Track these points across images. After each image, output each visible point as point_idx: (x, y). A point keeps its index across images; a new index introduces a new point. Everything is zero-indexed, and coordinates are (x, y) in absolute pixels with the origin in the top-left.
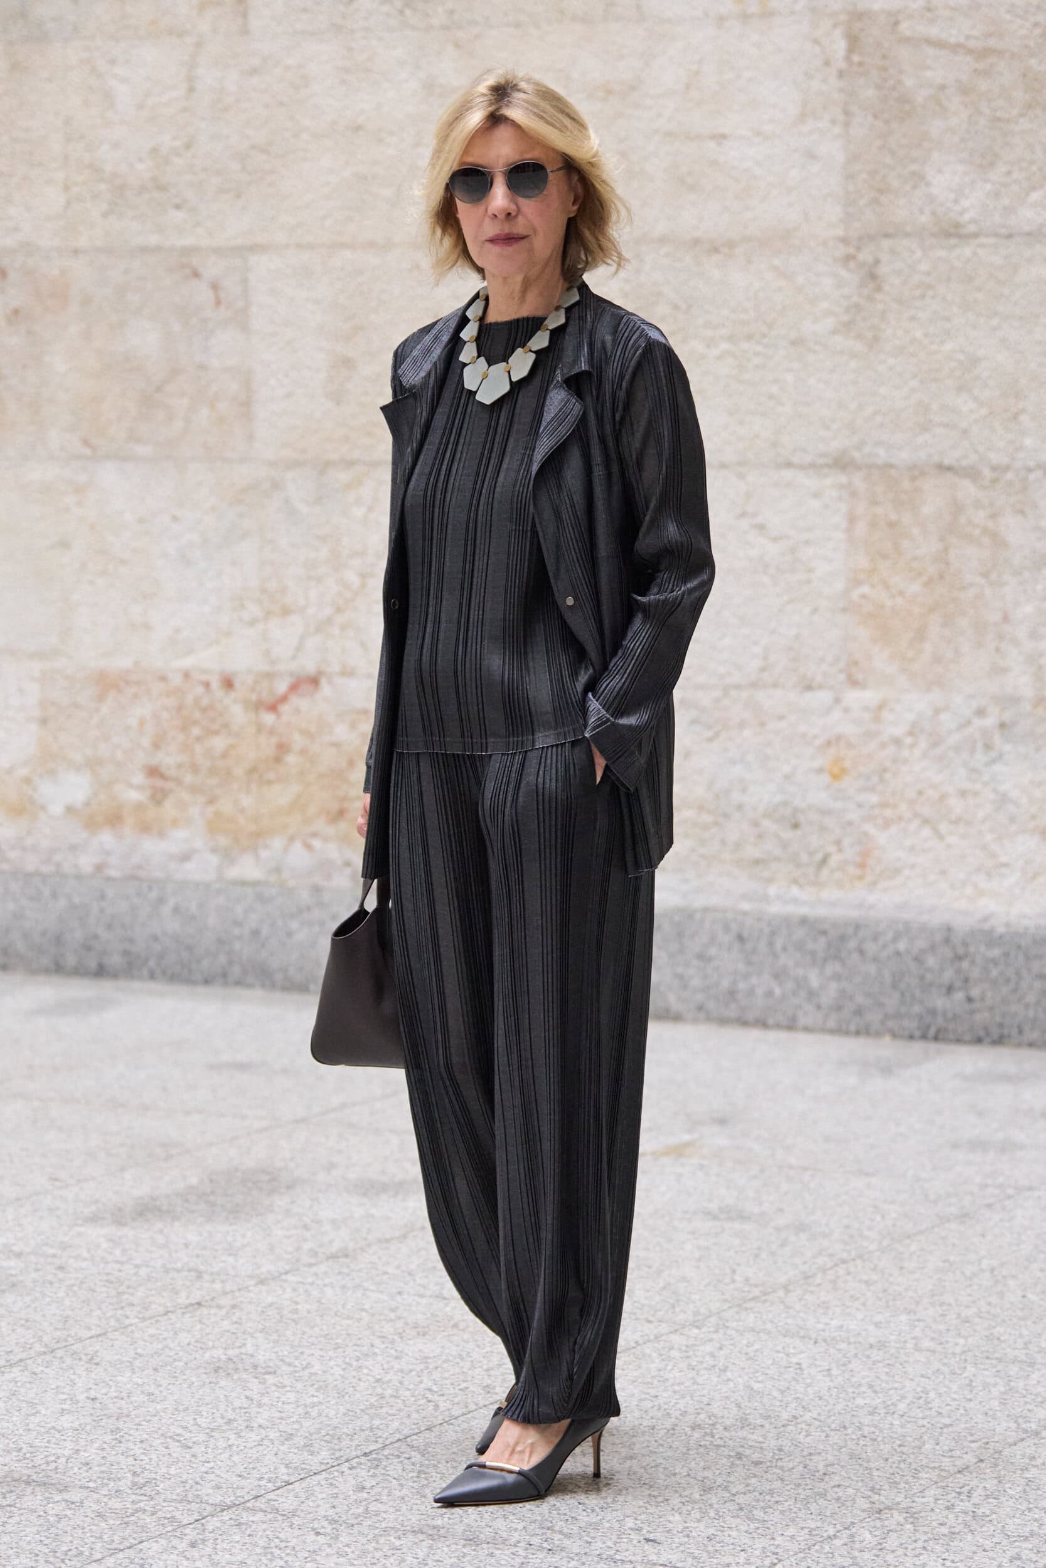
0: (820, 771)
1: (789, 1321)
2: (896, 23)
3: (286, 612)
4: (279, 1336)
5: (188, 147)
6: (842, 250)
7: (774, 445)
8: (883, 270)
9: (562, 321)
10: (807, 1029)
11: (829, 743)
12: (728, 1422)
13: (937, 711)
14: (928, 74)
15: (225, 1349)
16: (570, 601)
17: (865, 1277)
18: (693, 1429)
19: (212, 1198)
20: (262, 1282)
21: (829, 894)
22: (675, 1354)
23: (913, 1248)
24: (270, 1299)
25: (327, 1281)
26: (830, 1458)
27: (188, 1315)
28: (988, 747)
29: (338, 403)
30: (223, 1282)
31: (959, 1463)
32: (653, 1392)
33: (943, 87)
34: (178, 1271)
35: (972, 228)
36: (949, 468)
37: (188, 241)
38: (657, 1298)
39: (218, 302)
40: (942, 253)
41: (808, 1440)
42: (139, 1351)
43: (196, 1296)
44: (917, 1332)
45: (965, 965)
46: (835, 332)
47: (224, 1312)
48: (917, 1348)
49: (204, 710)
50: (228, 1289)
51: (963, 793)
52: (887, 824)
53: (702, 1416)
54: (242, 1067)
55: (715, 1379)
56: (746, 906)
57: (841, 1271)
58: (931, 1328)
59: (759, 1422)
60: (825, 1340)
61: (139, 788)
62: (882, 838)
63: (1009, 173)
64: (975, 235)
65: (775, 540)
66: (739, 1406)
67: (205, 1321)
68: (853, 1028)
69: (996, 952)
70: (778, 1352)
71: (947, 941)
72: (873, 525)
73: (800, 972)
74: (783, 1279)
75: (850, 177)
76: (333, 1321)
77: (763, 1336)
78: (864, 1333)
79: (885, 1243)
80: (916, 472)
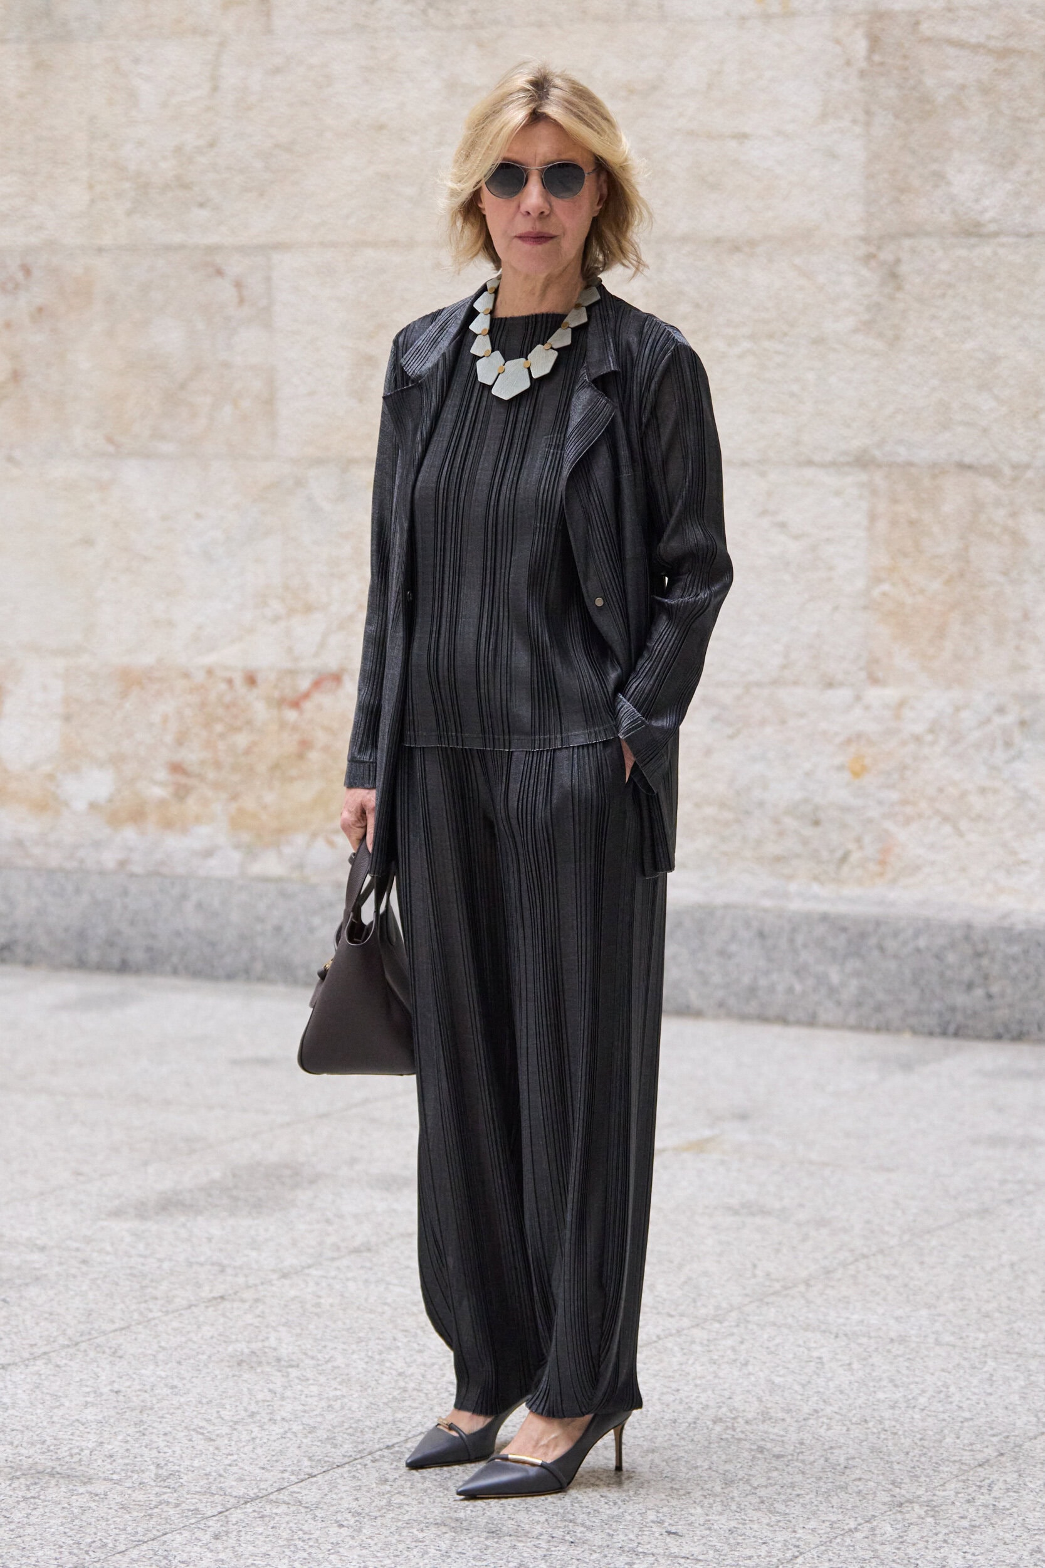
0: (840, 768)
1: (810, 1315)
2: (917, 23)
3: (309, 609)
4: (302, 1329)
5: (212, 145)
6: (863, 250)
7: (797, 443)
8: (904, 269)
9: (584, 320)
10: (828, 1026)
11: (848, 741)
12: (750, 1416)
13: (958, 709)
14: (950, 74)
15: (248, 1342)
16: (599, 602)
17: (886, 1272)
18: (715, 1422)
19: (235, 1193)
20: (285, 1276)
21: (848, 891)
22: (697, 1348)
23: (934, 1243)
24: (293, 1293)
25: (350, 1275)
26: (852, 1452)
27: (211, 1309)
28: (1008, 744)
29: (361, 401)
30: (246, 1276)
31: (980, 1457)
32: (674, 1386)
33: (963, 87)
34: (202, 1265)
35: (993, 227)
36: (970, 467)
37: (212, 239)
38: (679, 1293)
39: (241, 301)
40: (963, 252)
41: (830, 1433)
42: (163, 1344)
43: (220, 1290)
44: (938, 1326)
45: (985, 962)
46: (856, 331)
47: (247, 1306)
48: (938, 1343)
49: (227, 707)
50: (251, 1281)
51: (983, 791)
52: (908, 821)
53: (724, 1409)
54: (265, 1062)
55: (736, 1373)
56: (767, 903)
57: (862, 1265)
58: (951, 1322)
59: (780, 1415)
60: (846, 1335)
61: (161, 784)
62: (902, 835)
63: (1029, 173)
64: (996, 234)
65: (796, 537)
66: (760, 1400)
67: (228, 1314)
68: (873, 1025)
69: (1015, 949)
70: (799, 1346)
71: (967, 938)
72: (894, 523)
73: (820, 968)
74: (804, 1274)
75: (871, 176)
76: (355, 1315)
77: (786, 1331)
78: (884, 1328)
79: (906, 1237)
80: (937, 470)
